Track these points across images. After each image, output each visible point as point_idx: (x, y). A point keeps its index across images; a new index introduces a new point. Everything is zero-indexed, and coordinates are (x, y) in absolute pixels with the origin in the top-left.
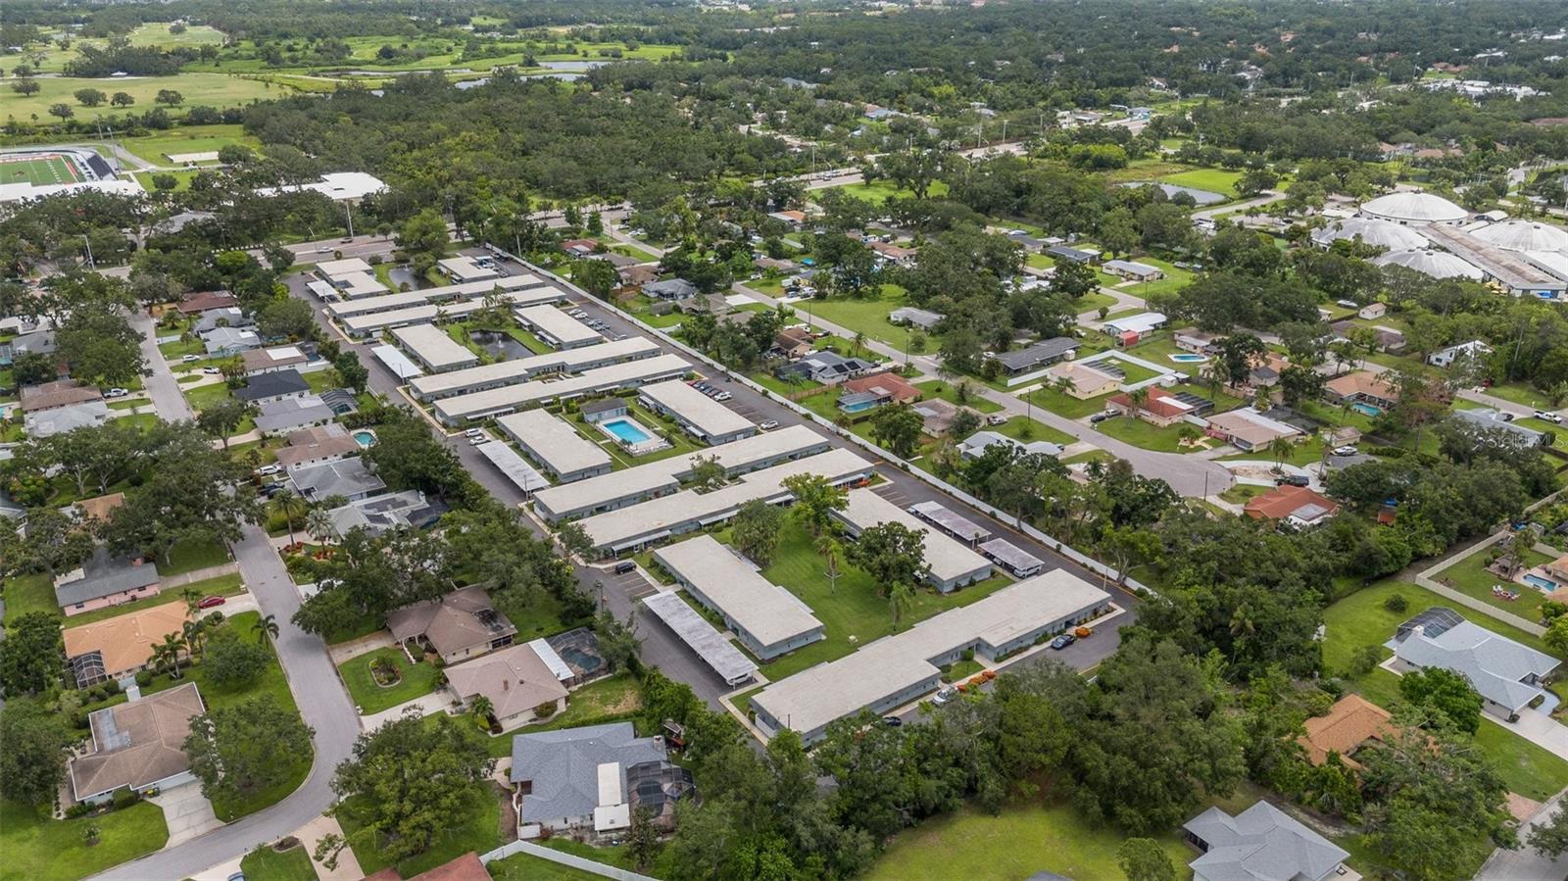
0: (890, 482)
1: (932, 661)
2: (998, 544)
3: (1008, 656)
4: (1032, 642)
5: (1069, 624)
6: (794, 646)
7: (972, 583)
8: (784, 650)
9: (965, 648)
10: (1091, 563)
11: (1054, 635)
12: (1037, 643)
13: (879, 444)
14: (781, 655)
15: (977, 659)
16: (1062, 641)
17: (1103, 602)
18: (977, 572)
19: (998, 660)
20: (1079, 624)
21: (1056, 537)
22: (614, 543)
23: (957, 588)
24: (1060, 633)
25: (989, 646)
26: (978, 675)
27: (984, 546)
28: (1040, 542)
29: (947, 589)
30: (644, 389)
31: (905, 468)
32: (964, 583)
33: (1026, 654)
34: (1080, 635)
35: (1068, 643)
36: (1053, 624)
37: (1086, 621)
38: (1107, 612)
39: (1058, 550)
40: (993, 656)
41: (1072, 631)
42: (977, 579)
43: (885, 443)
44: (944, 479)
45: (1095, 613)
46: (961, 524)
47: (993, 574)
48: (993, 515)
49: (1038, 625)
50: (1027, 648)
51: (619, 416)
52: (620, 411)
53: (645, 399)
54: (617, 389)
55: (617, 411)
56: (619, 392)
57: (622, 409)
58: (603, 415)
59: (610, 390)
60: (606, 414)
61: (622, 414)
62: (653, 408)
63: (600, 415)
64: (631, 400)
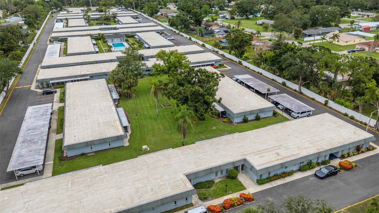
0: (229, 68)
1: (190, 177)
2: (282, 97)
3: (270, 179)
4: (295, 168)
5: (332, 156)
6: (96, 149)
7: (258, 118)
8: (87, 150)
9: (231, 167)
10: (351, 113)
11: (318, 164)
12: (300, 170)
13: (230, 53)
14: (83, 154)
15: (242, 178)
16: (325, 171)
17: (366, 141)
18: (262, 111)
19: (260, 182)
20: (343, 157)
21: (325, 96)
22: (52, 79)
23: (245, 121)
24: (324, 163)
25: (252, 168)
26: (235, 196)
27: (272, 97)
28: (313, 99)
29: (236, 120)
30: (137, 34)
31: (240, 63)
32: (250, 118)
33: (288, 179)
34: (343, 167)
35: (333, 174)
36: (318, 155)
37: (349, 156)
38: (368, 150)
39: (326, 104)
40: (255, 178)
41: (335, 163)
42: (262, 115)
43: (233, 52)
44: (259, 67)
45: (358, 149)
46: (261, 85)
47: (275, 114)
48: (284, 84)
49: (304, 153)
50: (290, 174)
51: (122, 42)
52: (122, 39)
53: (136, 37)
54: (129, 34)
55: (121, 39)
56: (129, 35)
57: (123, 39)
58: (114, 40)
59: (126, 34)
60: (116, 40)
61: (124, 41)
62: (138, 40)
63: (112, 40)
64: (132, 38)
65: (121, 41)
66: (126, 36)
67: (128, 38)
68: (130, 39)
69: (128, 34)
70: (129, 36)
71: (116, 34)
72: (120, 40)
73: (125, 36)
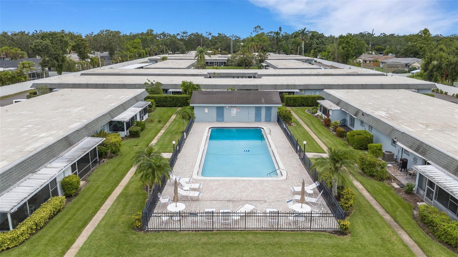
30: (330, 92)
51: (260, 121)
52: (263, 112)
53: (326, 103)
54: (293, 93)
55: (258, 109)
56: (295, 96)
57: (269, 109)
58: (226, 112)
59: (281, 93)
60: (234, 111)
61: (268, 120)
62: (335, 118)
63: (220, 111)
64: (307, 110)
65: (258, 119)
66: (282, 101)
67: (289, 108)
68: (296, 112)
69: (290, 93)
70: (295, 99)
71: (247, 89)
72: (253, 112)
73: (279, 100)
